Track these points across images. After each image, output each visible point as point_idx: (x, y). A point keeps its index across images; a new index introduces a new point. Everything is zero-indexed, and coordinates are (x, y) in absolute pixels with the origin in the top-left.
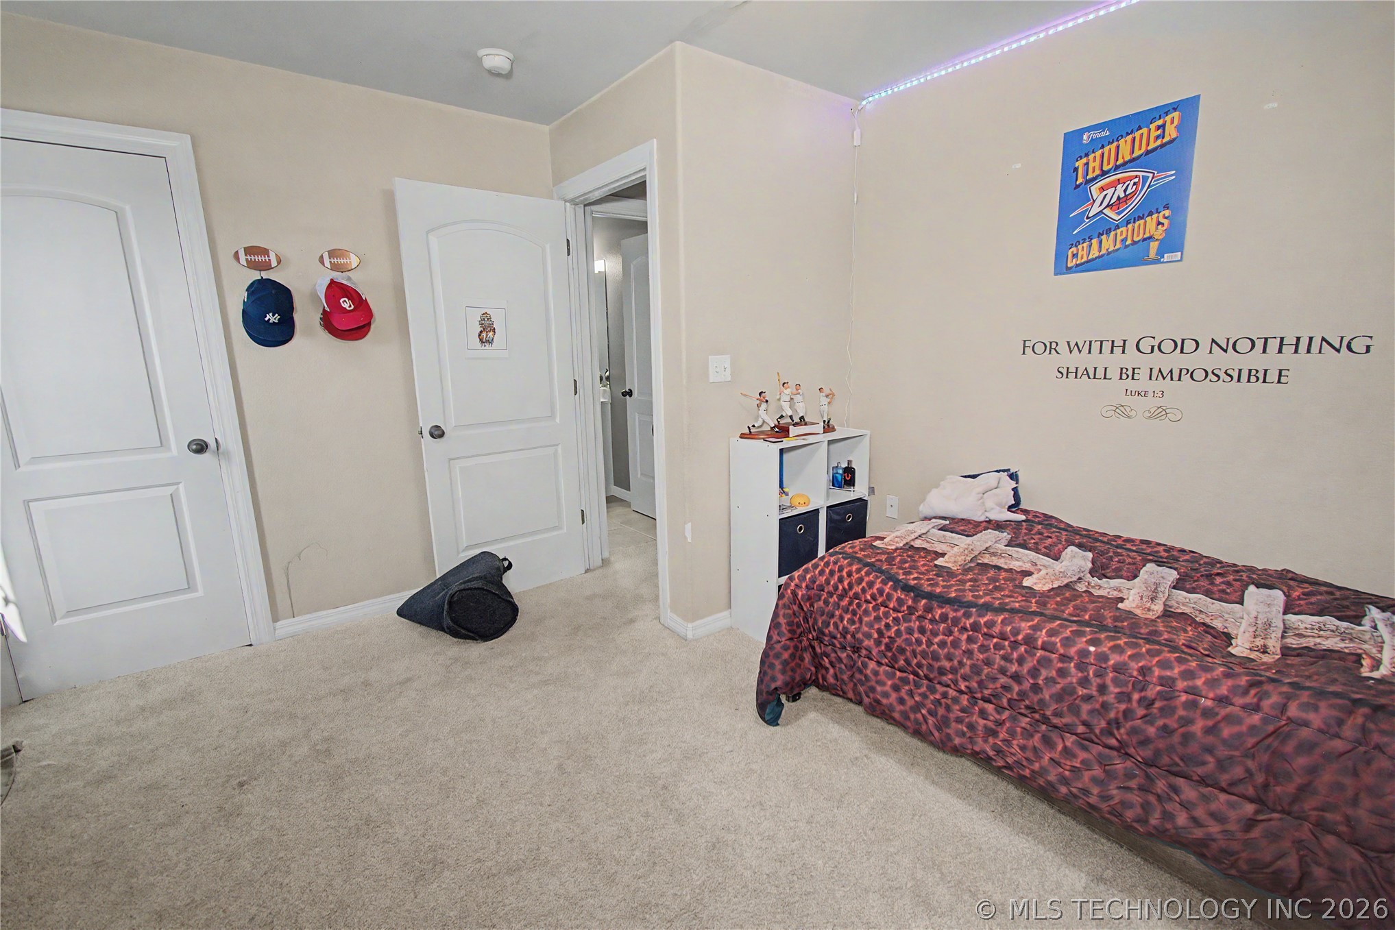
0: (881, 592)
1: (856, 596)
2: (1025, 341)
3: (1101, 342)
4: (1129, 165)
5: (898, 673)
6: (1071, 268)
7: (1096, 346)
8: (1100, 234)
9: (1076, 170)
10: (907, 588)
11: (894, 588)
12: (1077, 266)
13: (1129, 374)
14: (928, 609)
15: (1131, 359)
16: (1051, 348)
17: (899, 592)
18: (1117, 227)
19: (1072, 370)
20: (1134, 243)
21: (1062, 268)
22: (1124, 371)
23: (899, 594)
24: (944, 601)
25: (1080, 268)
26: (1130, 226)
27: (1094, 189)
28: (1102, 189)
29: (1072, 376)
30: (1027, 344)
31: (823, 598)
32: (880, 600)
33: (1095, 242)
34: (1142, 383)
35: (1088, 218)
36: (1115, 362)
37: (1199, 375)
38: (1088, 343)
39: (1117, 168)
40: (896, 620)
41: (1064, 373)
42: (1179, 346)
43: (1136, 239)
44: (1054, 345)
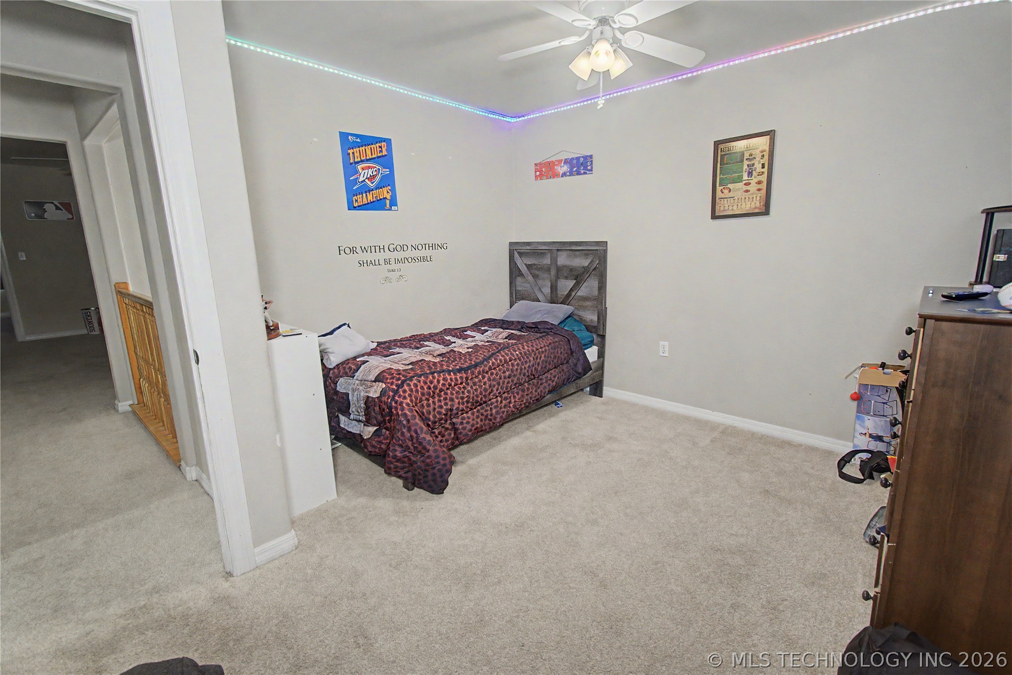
0: (451, 379)
1: (441, 390)
2: (339, 247)
3: (375, 246)
4: (372, 161)
5: (475, 410)
6: (356, 207)
7: (373, 249)
8: (366, 192)
9: (349, 154)
10: (460, 371)
11: (455, 374)
12: (359, 206)
13: (387, 262)
14: (473, 373)
15: (388, 255)
16: (353, 250)
17: (458, 374)
18: (372, 190)
19: (365, 262)
20: (381, 199)
21: (351, 207)
22: (386, 260)
23: (459, 375)
24: (476, 366)
25: (361, 207)
26: (377, 190)
27: (359, 167)
28: (363, 169)
29: (365, 265)
30: (341, 248)
31: (425, 405)
32: (453, 384)
33: (364, 195)
34: (393, 266)
35: (359, 182)
36: (381, 256)
37: (410, 260)
38: (369, 247)
39: (367, 160)
40: (464, 388)
41: (361, 264)
42: (402, 247)
43: (381, 198)
44: (354, 248)
